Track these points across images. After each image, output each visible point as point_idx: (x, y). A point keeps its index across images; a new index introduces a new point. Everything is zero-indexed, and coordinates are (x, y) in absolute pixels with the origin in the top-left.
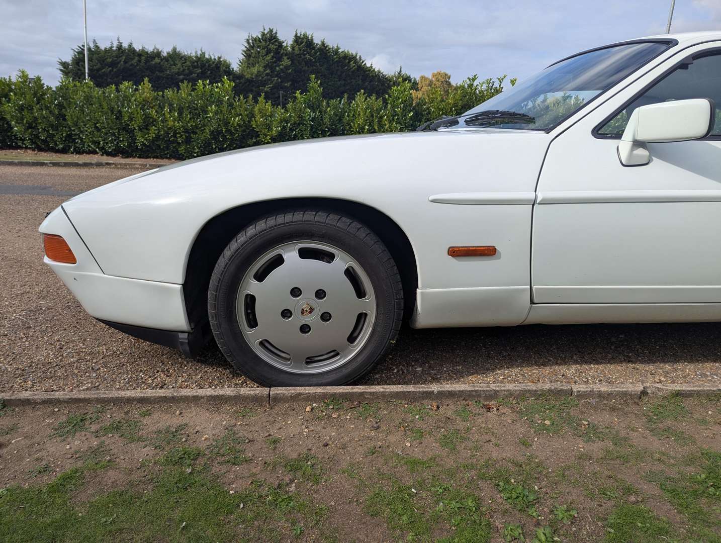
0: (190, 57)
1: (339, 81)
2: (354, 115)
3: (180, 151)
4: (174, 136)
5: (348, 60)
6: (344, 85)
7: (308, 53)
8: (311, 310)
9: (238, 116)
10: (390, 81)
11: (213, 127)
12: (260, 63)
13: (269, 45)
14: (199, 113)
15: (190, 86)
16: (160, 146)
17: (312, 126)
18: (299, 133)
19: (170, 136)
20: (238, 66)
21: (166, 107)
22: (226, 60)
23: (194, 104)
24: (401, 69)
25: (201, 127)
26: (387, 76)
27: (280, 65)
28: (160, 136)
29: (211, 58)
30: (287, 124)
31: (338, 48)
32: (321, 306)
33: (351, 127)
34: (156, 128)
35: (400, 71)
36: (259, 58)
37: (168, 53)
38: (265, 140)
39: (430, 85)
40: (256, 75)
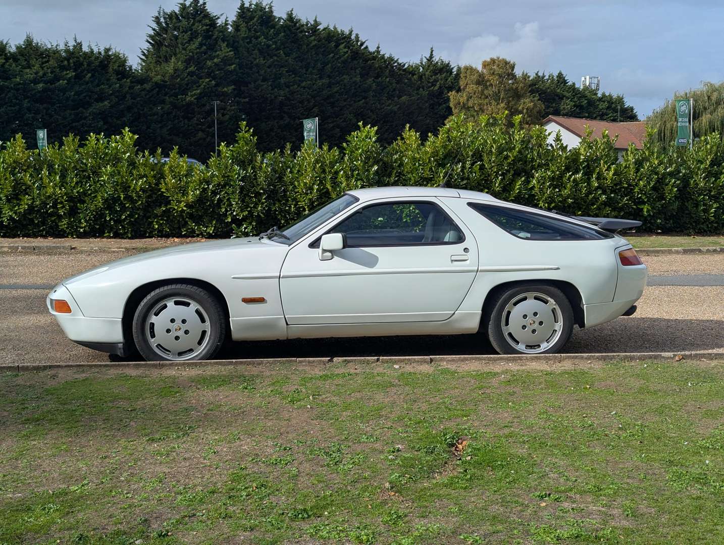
0: (56, 52)
1: (321, 78)
2: (299, 171)
3: (61, 226)
4: (55, 206)
5: (336, 42)
6: (330, 86)
7: (263, 34)
8: (180, 329)
9: (141, 177)
10: (413, 75)
11: (107, 193)
12: (179, 56)
13: (193, 24)
14: (89, 175)
15: (77, 140)
16: (33, 221)
17: (242, 188)
18: (224, 197)
19: (48, 206)
20: (140, 61)
21: (44, 170)
22: (119, 54)
23: (82, 163)
24: (432, 52)
25: (91, 194)
26: (406, 66)
27: (215, 57)
28: (34, 207)
29: (92, 52)
30: (208, 185)
31: (317, 23)
32: (184, 327)
33: (295, 187)
34: (30, 197)
35: (431, 56)
36: (177, 47)
37: (17, 48)
38: (178, 207)
39: (478, 83)
40: (172, 76)
